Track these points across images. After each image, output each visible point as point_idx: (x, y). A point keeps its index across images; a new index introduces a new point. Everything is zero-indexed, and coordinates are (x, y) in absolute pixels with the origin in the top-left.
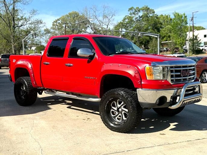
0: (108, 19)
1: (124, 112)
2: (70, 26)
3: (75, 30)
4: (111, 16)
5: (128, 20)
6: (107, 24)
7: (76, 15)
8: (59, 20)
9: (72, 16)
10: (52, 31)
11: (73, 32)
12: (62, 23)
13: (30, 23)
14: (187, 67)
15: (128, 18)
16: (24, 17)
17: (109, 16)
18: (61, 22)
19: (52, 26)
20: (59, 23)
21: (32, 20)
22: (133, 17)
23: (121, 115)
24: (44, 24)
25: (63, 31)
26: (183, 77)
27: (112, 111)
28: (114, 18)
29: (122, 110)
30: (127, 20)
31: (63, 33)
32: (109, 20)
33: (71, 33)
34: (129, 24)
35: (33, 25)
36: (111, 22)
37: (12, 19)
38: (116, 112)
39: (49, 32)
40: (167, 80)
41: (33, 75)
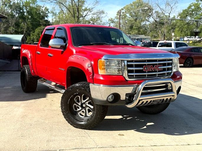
0: (170, 6)
1: (88, 108)
2: (134, 15)
3: (138, 19)
4: (174, 4)
5: (195, 6)
6: (169, 12)
7: (140, 4)
8: (123, 10)
9: (136, 5)
10: (116, 21)
11: (136, 21)
12: (126, 12)
13: (93, 13)
14: (157, 61)
15: (194, 5)
16: (88, 8)
17: (172, 3)
18: (124, 12)
19: (116, 16)
20: (123, 12)
21: (95, 10)
22: (200, 4)
23: (84, 111)
24: (106, 14)
25: (126, 20)
26: (148, 72)
27: (75, 106)
28: (176, 6)
29: (87, 106)
30: (193, 7)
31: (126, 22)
32: (171, 8)
33: (134, 22)
34: (194, 11)
35: (95, 16)
36: (173, 10)
37: (77, 9)
38: (80, 107)
39: (113, 21)
40: (122, 75)
41: (32, 64)
